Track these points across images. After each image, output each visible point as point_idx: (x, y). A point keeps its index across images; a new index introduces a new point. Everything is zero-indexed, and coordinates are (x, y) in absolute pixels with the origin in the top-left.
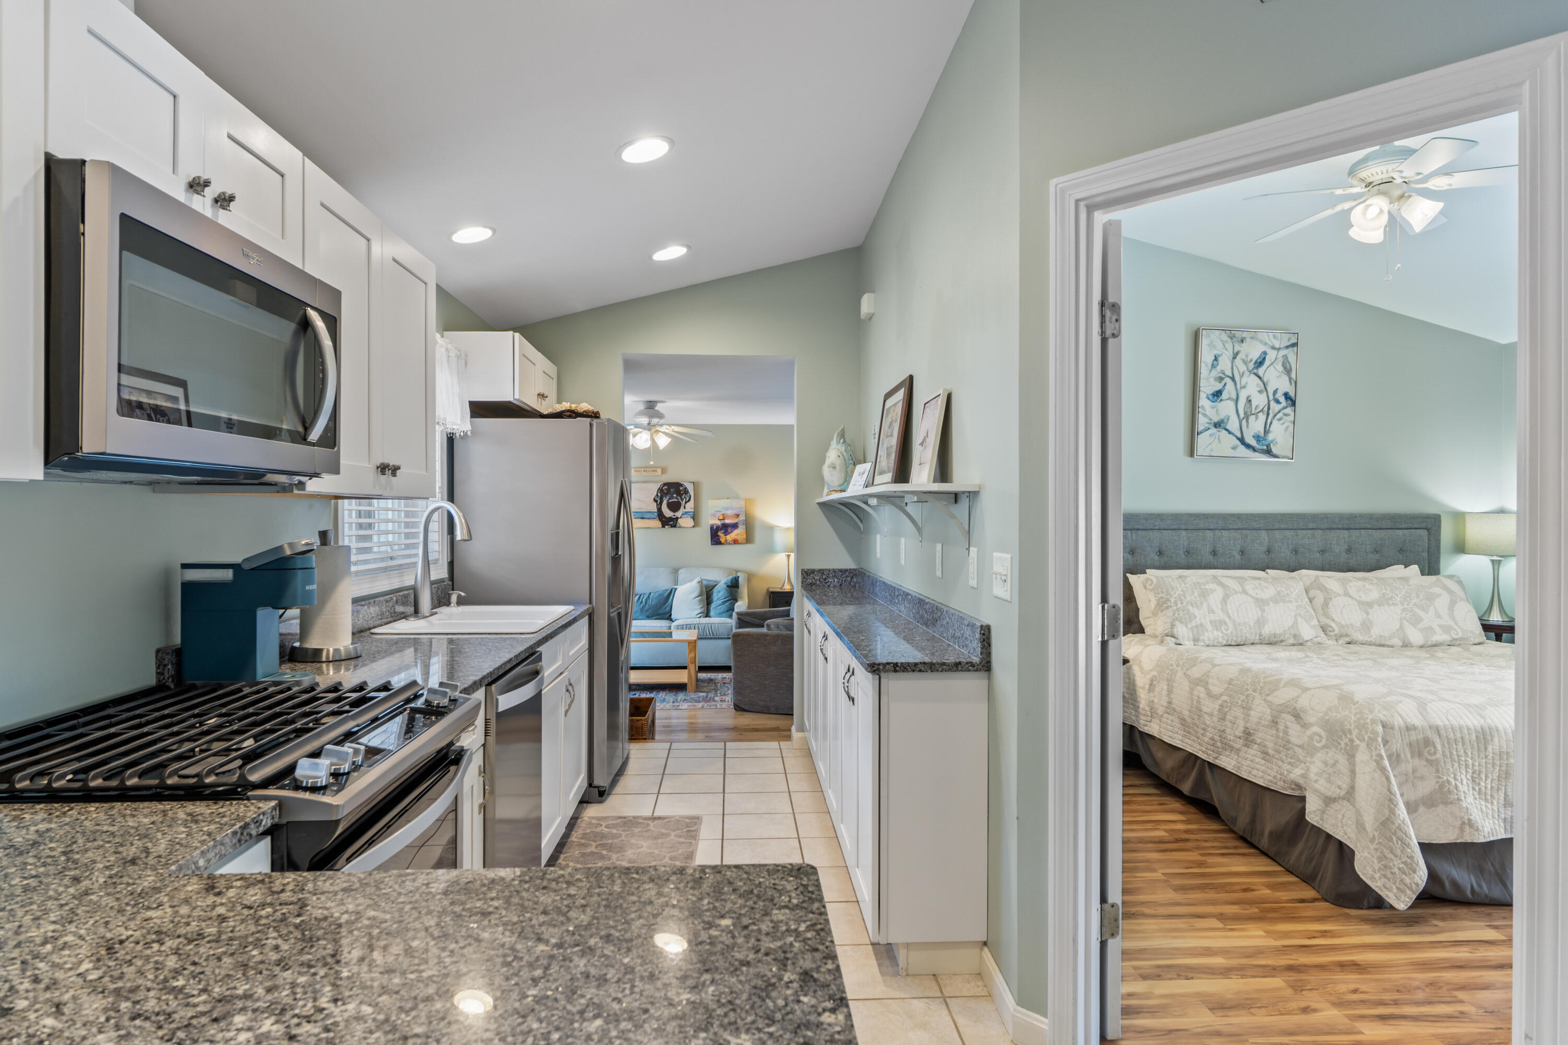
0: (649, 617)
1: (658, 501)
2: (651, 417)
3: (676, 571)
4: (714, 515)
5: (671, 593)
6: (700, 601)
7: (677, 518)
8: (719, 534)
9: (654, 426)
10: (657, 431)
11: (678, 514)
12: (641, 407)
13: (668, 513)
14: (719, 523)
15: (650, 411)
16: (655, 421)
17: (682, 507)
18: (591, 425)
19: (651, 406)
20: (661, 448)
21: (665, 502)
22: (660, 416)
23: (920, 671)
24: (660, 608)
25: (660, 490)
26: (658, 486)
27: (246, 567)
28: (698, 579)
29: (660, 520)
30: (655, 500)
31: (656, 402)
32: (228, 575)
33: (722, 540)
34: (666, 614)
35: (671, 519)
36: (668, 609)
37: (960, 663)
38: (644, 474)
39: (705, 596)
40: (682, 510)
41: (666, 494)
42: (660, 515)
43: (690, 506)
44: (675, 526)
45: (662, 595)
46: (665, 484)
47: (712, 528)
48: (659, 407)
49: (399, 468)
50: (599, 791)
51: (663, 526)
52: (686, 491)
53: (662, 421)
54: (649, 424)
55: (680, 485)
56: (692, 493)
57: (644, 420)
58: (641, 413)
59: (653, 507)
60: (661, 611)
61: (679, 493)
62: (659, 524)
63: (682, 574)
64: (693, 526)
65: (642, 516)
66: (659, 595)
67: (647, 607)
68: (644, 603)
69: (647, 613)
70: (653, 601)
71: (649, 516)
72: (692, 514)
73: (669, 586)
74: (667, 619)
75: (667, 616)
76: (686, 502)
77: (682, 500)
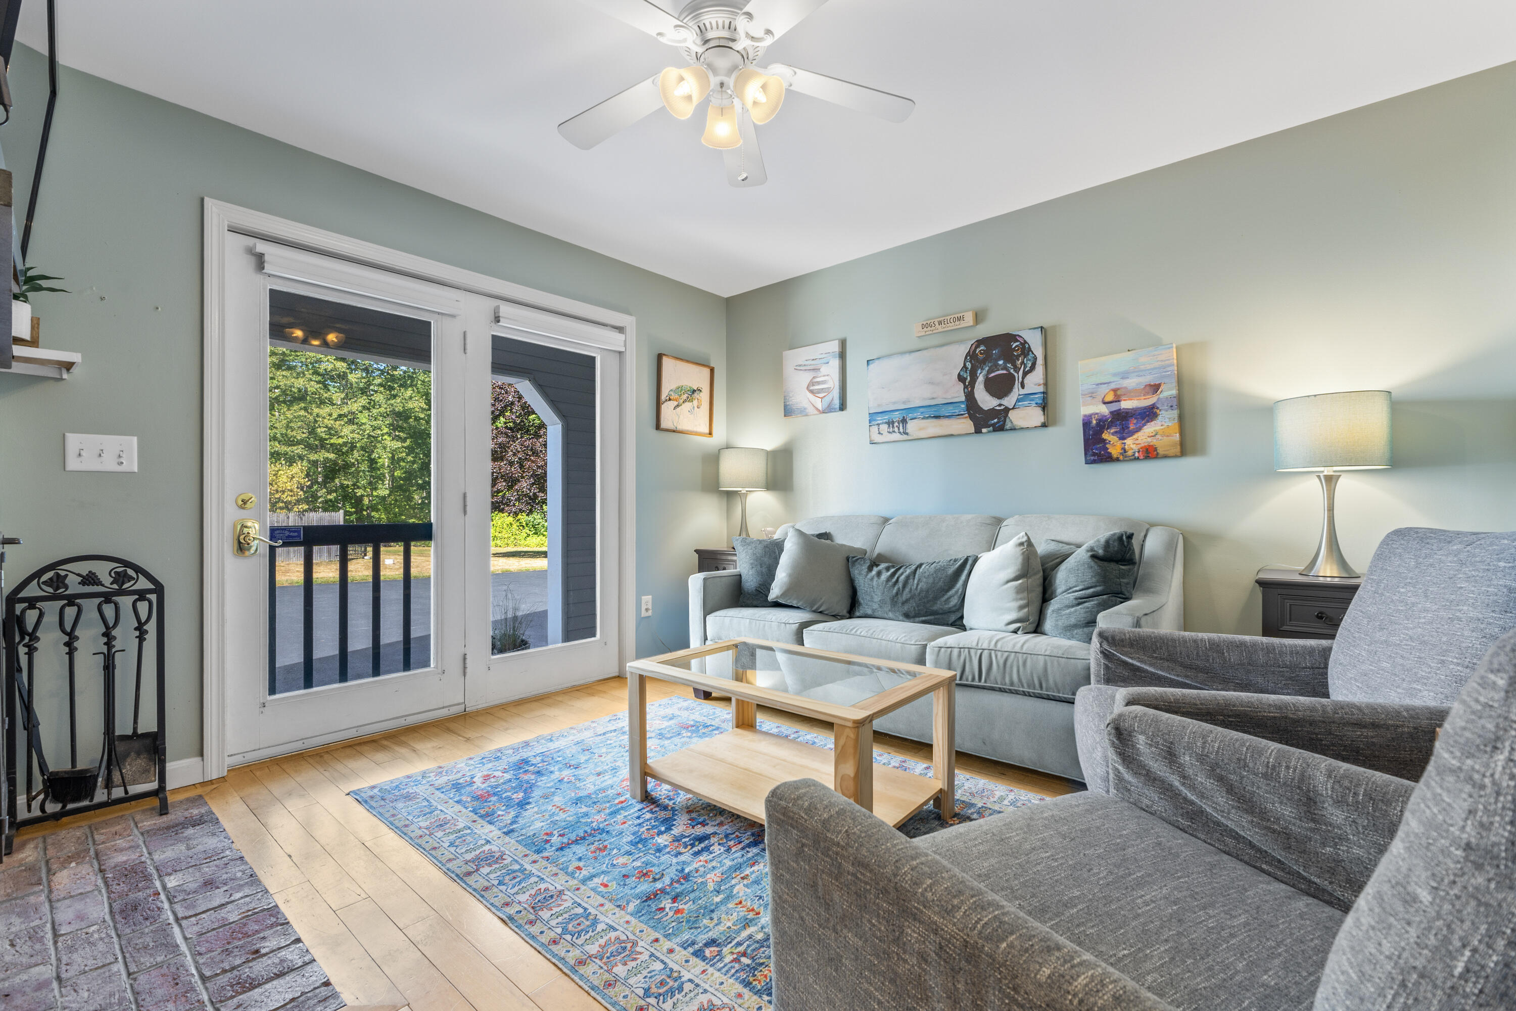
1: (967, 380)
3: (998, 522)
4: (1092, 395)
5: (965, 566)
6: (1019, 590)
7: (1007, 410)
8: (1105, 436)
11: (1008, 401)
13: (986, 401)
14: (1104, 410)
17: (1017, 385)
21: (981, 379)
24: (936, 598)
25: (971, 356)
26: (964, 349)
28: (1023, 537)
29: (972, 417)
30: (961, 378)
33: (1115, 451)
34: (950, 612)
35: (993, 413)
36: (954, 601)
38: (940, 329)
39: (1038, 578)
40: (1017, 392)
41: (984, 362)
42: (972, 406)
43: (1034, 381)
44: (1003, 428)
45: (943, 569)
46: (979, 342)
47: (1086, 424)
51: (978, 431)
52: (1026, 349)
55: (1012, 337)
56: (1038, 351)
59: (958, 393)
60: (937, 607)
61: (1010, 357)
62: (967, 425)
63: (1007, 528)
64: (1044, 425)
65: (936, 413)
66: (937, 571)
67: (906, 595)
68: (900, 585)
69: (906, 608)
70: (919, 584)
71: (950, 410)
72: (1038, 398)
73: (969, 552)
74: (952, 625)
75: (953, 618)
76: (1025, 374)
77: (1017, 370)
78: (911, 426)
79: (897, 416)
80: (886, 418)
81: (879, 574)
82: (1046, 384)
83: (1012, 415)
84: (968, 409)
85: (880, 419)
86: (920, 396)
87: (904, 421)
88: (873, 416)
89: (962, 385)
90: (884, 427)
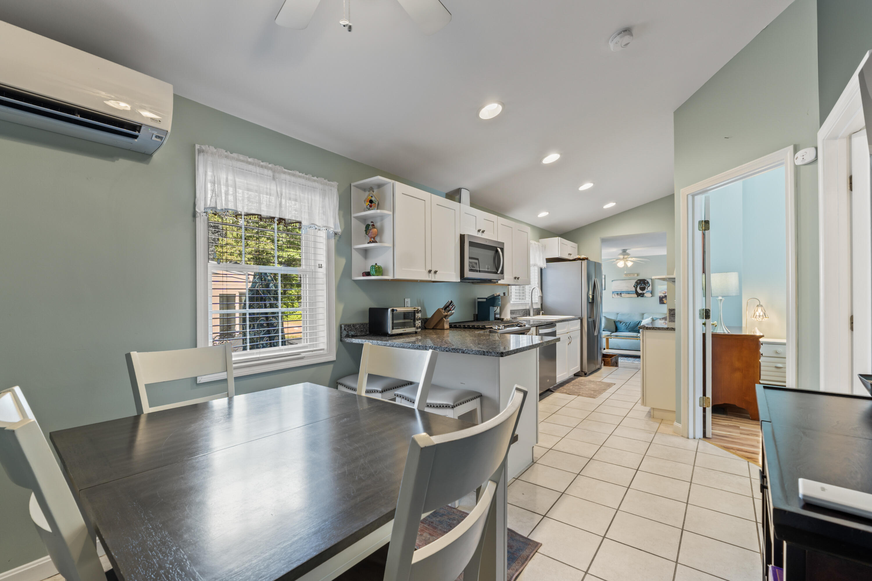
0: (629, 331)
1: (636, 287)
2: (624, 255)
3: (643, 314)
4: (661, 292)
5: (640, 323)
7: (644, 293)
8: (663, 299)
9: (626, 258)
10: (627, 260)
11: (644, 292)
12: (621, 252)
13: (640, 291)
14: (663, 295)
15: (624, 253)
16: (626, 256)
17: (646, 289)
18: (582, 263)
19: (624, 251)
20: (629, 267)
21: (638, 287)
22: (628, 254)
23: (655, 329)
24: (635, 328)
25: (636, 282)
26: (635, 281)
27: (488, 298)
28: (651, 317)
29: (636, 294)
31: (627, 249)
32: (485, 300)
33: (665, 302)
35: (641, 294)
37: (668, 328)
38: (629, 276)
40: (646, 290)
41: (639, 284)
42: (637, 292)
43: (650, 288)
44: (643, 296)
45: (635, 323)
46: (638, 280)
47: (660, 297)
48: (628, 251)
49: (519, 278)
50: (585, 373)
51: (638, 297)
52: (648, 283)
53: (629, 256)
54: (623, 258)
55: (645, 280)
56: (650, 283)
57: (622, 257)
58: (621, 254)
59: (634, 289)
60: (635, 329)
61: (645, 283)
62: (636, 296)
63: (645, 316)
64: (651, 297)
65: (628, 293)
66: (634, 323)
67: (629, 328)
68: (627, 326)
69: (629, 330)
70: (631, 325)
71: (631, 292)
72: (650, 292)
73: (639, 320)
74: (638, 333)
75: (638, 331)
76: (648, 287)
77: (646, 286)
78: (622, 295)
79: (619, 293)
80: (616, 293)
81: (622, 324)
82: (652, 289)
83: (645, 294)
84: (636, 292)
85: (615, 293)
86: (624, 289)
87: (621, 294)
88: (613, 292)
89: (634, 288)
90: (616, 295)
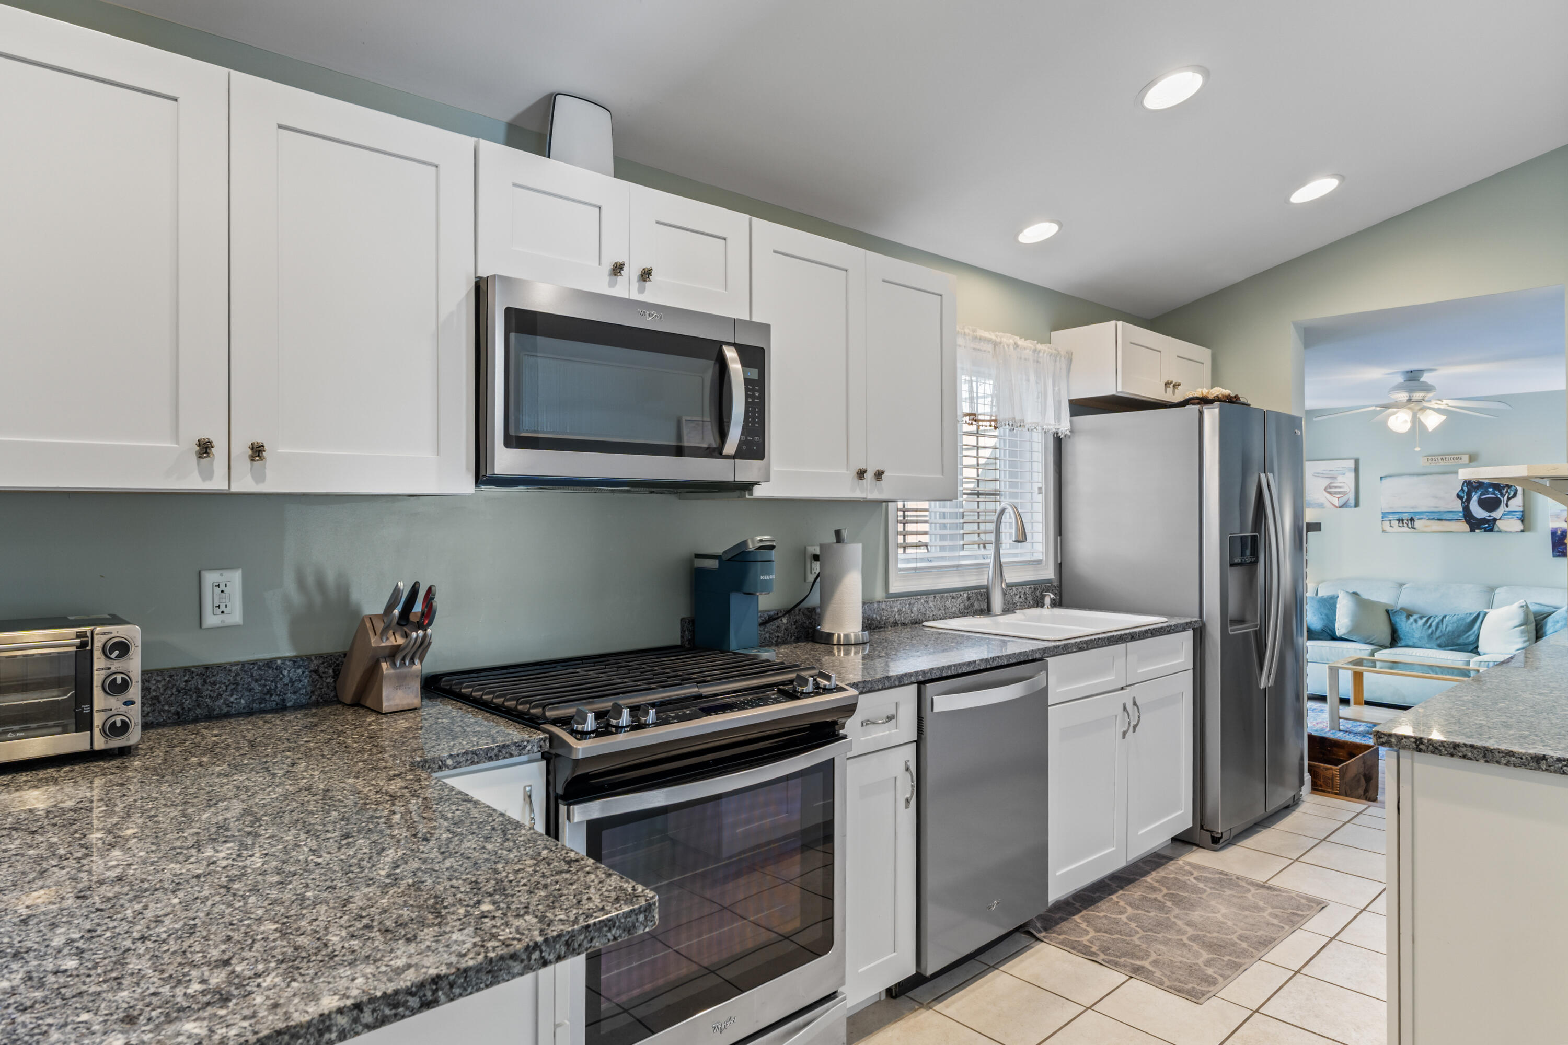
0: (1440, 646)
1: (1464, 498)
2: (1411, 391)
3: (1492, 590)
4: (1557, 515)
5: (1477, 619)
6: (1523, 632)
7: (1495, 520)
8: (1566, 541)
9: (1418, 402)
10: (1423, 409)
11: (1496, 514)
12: (1400, 379)
13: (1479, 512)
14: (1566, 527)
15: (1412, 383)
16: (1418, 395)
17: (1503, 505)
18: (1201, 413)
19: (1413, 377)
20: (1430, 430)
21: (1475, 499)
22: (1427, 388)
23: (1464, 757)
24: (1459, 636)
25: (1467, 485)
27: (724, 558)
28: (1522, 602)
29: (1467, 522)
30: (1459, 496)
31: (1422, 371)
32: (716, 564)
34: (1469, 644)
35: (1484, 521)
36: (1472, 638)
38: (1442, 463)
39: (1533, 626)
40: (1502, 509)
41: (1477, 488)
42: (1468, 516)
43: (1516, 504)
44: (1491, 530)
45: (1463, 619)
47: (1554, 533)
48: (1426, 378)
49: (883, 472)
50: (1213, 837)
51: (1472, 530)
53: (1430, 395)
54: (1410, 400)
57: (1403, 396)
58: (1399, 388)
59: (1458, 506)
60: (1461, 641)
61: (1497, 487)
62: (1465, 527)
63: (1500, 594)
64: (1523, 531)
65: (1439, 517)
66: (1458, 620)
67: (1438, 634)
68: (1433, 627)
69: (1439, 642)
70: (1449, 626)
71: (1450, 516)
72: (1519, 515)
73: (1475, 610)
74: (1471, 652)
75: (1471, 647)
76: (1509, 499)
77: (1503, 496)
78: (1417, 524)
79: (1406, 517)
80: (1397, 517)
81: (1416, 621)
82: (1524, 506)
83: (1498, 523)
84: (1465, 516)
85: (1391, 517)
86: (1425, 504)
87: (1412, 520)
88: (1385, 515)
89: (1460, 501)
90: (1395, 523)
